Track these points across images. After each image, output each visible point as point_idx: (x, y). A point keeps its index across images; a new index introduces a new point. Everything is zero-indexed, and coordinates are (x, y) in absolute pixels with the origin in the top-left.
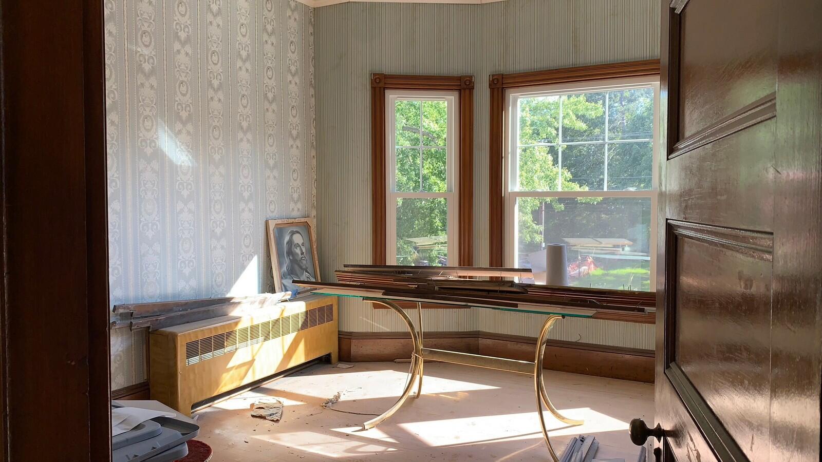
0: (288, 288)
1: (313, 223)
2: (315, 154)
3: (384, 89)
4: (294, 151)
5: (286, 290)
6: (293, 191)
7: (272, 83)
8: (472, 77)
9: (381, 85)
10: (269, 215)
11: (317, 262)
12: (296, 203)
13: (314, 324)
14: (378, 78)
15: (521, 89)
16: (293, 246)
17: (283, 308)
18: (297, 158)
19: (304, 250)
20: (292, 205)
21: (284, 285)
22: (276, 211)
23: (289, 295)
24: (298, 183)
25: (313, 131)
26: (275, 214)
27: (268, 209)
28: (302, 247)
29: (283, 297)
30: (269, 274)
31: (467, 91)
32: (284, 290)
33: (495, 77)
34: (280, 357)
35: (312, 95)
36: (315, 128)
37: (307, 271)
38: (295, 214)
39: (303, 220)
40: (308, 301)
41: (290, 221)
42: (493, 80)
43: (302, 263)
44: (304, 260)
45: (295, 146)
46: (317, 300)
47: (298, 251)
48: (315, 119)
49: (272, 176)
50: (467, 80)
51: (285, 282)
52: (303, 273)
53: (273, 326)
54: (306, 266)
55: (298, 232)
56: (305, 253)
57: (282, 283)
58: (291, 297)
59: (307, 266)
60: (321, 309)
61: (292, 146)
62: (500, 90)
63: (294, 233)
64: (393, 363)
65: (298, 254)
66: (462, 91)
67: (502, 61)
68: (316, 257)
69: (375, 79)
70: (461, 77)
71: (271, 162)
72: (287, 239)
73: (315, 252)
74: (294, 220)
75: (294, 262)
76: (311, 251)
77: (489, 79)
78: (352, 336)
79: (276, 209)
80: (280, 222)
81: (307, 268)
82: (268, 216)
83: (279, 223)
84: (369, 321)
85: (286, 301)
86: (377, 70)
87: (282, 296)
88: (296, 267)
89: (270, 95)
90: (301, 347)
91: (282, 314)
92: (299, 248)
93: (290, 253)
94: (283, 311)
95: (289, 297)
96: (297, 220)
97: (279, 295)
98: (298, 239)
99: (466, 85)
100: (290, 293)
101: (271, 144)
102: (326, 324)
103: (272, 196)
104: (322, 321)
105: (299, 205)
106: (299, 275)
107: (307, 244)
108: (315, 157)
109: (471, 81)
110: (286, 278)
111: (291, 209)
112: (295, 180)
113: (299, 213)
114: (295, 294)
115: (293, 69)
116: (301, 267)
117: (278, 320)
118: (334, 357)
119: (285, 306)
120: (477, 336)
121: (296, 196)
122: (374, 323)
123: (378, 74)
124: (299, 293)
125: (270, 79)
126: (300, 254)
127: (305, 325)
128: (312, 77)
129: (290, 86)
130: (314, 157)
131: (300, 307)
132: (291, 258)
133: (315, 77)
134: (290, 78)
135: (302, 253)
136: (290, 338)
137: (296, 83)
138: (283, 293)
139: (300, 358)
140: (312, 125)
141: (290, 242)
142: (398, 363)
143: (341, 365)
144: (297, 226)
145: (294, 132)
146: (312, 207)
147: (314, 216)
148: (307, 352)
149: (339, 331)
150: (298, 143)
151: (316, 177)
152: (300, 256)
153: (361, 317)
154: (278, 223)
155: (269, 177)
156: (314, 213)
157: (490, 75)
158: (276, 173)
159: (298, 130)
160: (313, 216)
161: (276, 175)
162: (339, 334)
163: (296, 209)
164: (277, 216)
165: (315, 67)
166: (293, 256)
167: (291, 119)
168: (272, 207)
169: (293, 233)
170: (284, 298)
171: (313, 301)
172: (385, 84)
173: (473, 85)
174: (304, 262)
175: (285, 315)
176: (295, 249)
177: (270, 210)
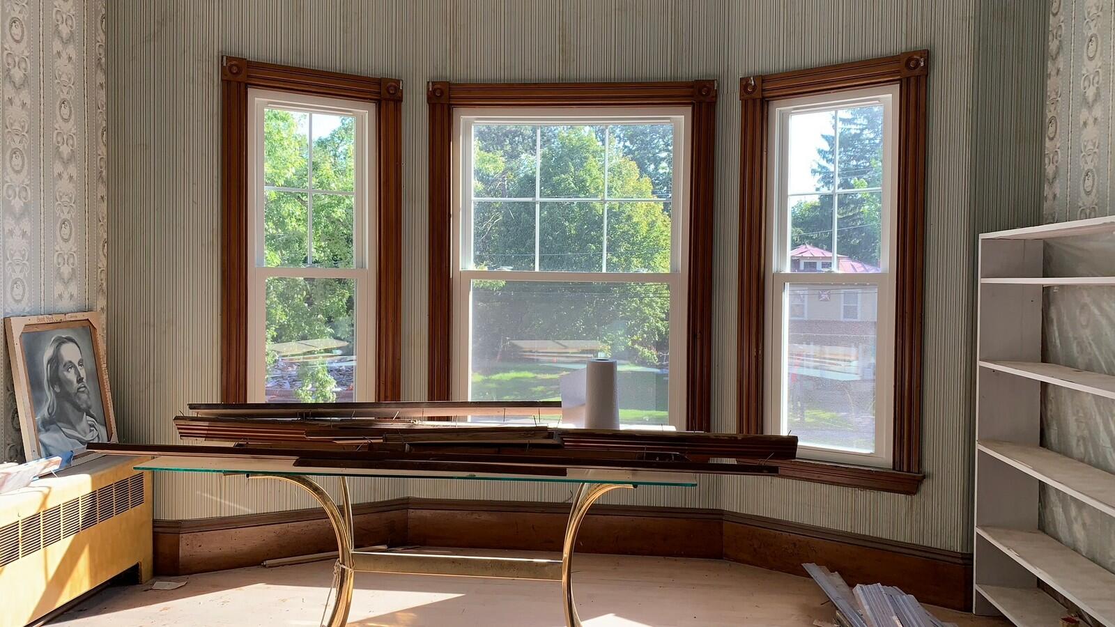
0: (52, 450)
1: (100, 322)
2: (104, 193)
3: (247, 85)
4: (65, 186)
5: (49, 455)
6: (60, 260)
7: (21, 50)
8: (399, 81)
9: (240, 78)
10: (12, 307)
11: (109, 395)
12: (66, 283)
13: (107, 515)
14: (235, 65)
15: (477, 109)
16: (61, 367)
17: (46, 491)
18: (71, 198)
19: (83, 374)
20: (59, 288)
21: (44, 445)
22: (26, 300)
23: (56, 463)
24: (71, 246)
25: (103, 150)
26: (25, 306)
27: (8, 295)
28: (79, 368)
29: (45, 468)
30: (10, 424)
31: (391, 105)
32: (43, 453)
33: (439, 86)
34: (41, 588)
35: (101, 85)
36: (107, 145)
37: (89, 414)
38: (66, 304)
39: (80, 316)
40: (97, 472)
41: (56, 318)
42: (434, 90)
43: (79, 399)
44: (83, 392)
45: (65, 176)
46: (113, 468)
47: (71, 376)
48: (106, 129)
49: (18, 232)
50: (391, 86)
51: (44, 437)
52: (82, 417)
53: (25, 530)
54: (87, 404)
55: (70, 340)
56: (84, 380)
57: (39, 441)
58: (60, 467)
59: (89, 403)
60: (121, 485)
61: (60, 175)
62: (446, 107)
63: (64, 342)
64: (260, 570)
65: (70, 382)
66: (383, 103)
67: (448, 61)
68: (107, 386)
69: (230, 67)
70: (380, 79)
71: (17, 204)
72: (48, 353)
73: (106, 377)
74: (61, 317)
75: (65, 396)
76: (96, 375)
77: (428, 89)
78: (180, 527)
79: (27, 295)
80: (34, 320)
81: (89, 407)
82: (8, 310)
83: (33, 323)
84: (214, 498)
85: (49, 475)
86: (234, 51)
87: (42, 467)
88: (68, 407)
89: (17, 74)
90: (83, 563)
91: (44, 503)
92: (72, 371)
93: (56, 380)
94: (46, 497)
95: (57, 467)
96: (68, 317)
97: (35, 466)
98: (70, 353)
99: (389, 93)
100: (58, 459)
101: (17, 168)
102: (131, 512)
103: (18, 269)
104: (123, 507)
105: (73, 289)
106: (73, 421)
107: (89, 363)
108: (106, 197)
109: (397, 89)
110: (47, 430)
111: (56, 296)
112: (66, 241)
113: (72, 303)
114: (68, 461)
115: (65, 30)
116: (79, 408)
117: (35, 518)
118: (146, 569)
119: (50, 488)
120: (405, 506)
121: (66, 270)
122: (223, 501)
123: (235, 59)
124: (75, 458)
125: (17, 42)
126: (75, 381)
127: (90, 520)
128: (101, 51)
129: (59, 61)
130: (102, 198)
131: (80, 485)
132: (58, 390)
133: (107, 51)
134: (57, 46)
135: (80, 380)
136: (60, 548)
137: (70, 58)
138: (43, 461)
139: (80, 583)
140: (100, 139)
141: (55, 360)
142: (270, 567)
143: (160, 585)
144: (68, 327)
145: (65, 150)
146: (98, 292)
147: (102, 309)
148: (94, 569)
149: (154, 521)
150: (73, 170)
151: (106, 237)
152: (76, 385)
153: (199, 493)
154: (29, 323)
155: (11, 232)
156: (102, 303)
157: (428, 83)
158: (26, 225)
159: (72, 146)
160: (99, 309)
161: (28, 229)
162: (154, 527)
163: (66, 296)
164: (27, 309)
165: (106, 33)
166: (61, 386)
167: (59, 124)
168: (18, 291)
169: (61, 342)
170: (47, 471)
171: (106, 471)
172: (248, 76)
173: (399, 94)
174: (84, 396)
175: (50, 504)
176: (65, 373)
177: (13, 298)
